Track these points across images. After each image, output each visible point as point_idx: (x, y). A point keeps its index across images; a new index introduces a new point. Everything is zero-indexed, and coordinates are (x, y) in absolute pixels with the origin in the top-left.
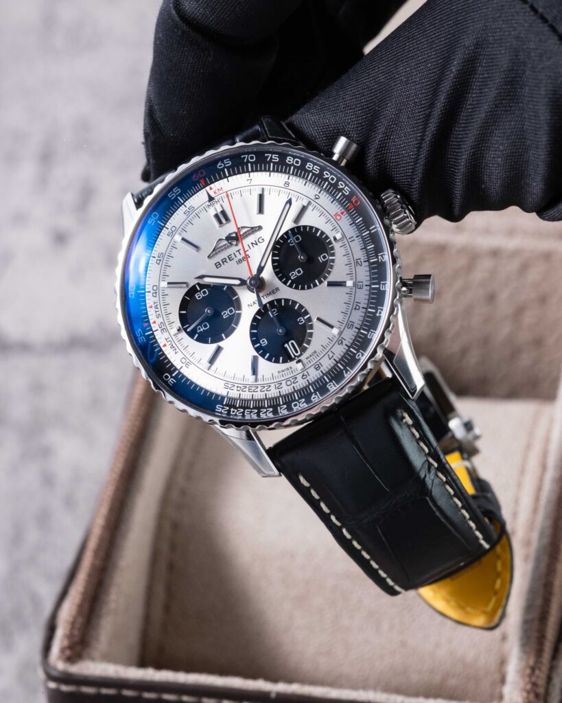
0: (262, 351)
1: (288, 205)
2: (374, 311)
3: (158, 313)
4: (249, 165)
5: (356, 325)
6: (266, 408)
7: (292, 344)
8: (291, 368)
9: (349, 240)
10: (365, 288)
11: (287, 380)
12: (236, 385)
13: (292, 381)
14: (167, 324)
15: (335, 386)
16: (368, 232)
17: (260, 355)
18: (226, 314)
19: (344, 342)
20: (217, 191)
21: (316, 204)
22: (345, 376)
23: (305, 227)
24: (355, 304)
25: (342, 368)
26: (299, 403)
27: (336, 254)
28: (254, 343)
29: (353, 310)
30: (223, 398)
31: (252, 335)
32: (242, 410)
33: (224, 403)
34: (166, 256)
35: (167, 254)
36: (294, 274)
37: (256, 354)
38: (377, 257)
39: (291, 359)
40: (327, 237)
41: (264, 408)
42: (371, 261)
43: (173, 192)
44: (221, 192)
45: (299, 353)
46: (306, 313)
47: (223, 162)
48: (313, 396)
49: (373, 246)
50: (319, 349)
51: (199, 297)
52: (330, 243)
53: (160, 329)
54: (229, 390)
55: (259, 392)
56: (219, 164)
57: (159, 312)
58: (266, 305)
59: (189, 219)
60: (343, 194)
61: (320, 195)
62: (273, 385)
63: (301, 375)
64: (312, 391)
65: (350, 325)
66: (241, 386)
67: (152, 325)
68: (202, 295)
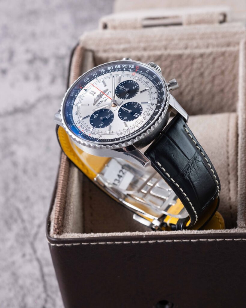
0: (126, 120)
1: (113, 78)
2: (160, 91)
4: (95, 76)
5: (156, 98)
7: (136, 114)
8: (139, 119)
9: (141, 78)
10: (153, 87)
11: (140, 123)
12: (122, 133)
13: (142, 122)
14: (88, 129)
16: (146, 73)
18: (108, 117)
19: (154, 104)
21: (124, 75)
23: (123, 82)
24: (152, 93)
25: (157, 110)
27: (139, 84)
28: (122, 119)
29: (153, 95)
30: (119, 138)
31: (120, 118)
35: (78, 111)
36: (126, 96)
37: (125, 122)
38: (153, 77)
39: (137, 118)
40: (133, 81)
42: (152, 80)
43: (72, 94)
44: (88, 87)
45: (139, 115)
46: (137, 103)
49: (150, 76)
50: (146, 110)
52: (135, 82)
53: (86, 131)
54: (120, 135)
55: (131, 131)
56: (85, 80)
57: (83, 127)
58: (121, 108)
59: (81, 99)
60: (132, 68)
61: (124, 72)
62: (135, 127)
63: (144, 119)
65: (154, 99)
66: (124, 132)
67: (82, 132)
68: (96, 116)
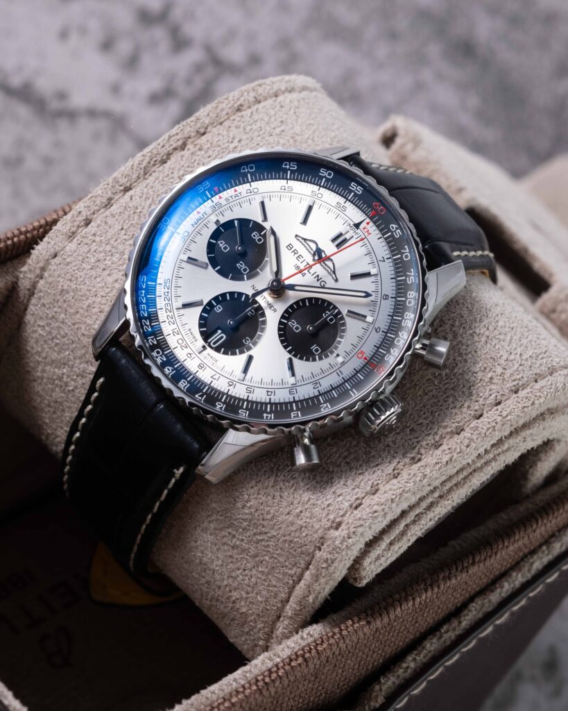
0: (209, 308)
1: (364, 295)
2: (268, 410)
3: (230, 198)
4: (399, 256)
5: (251, 395)
6: (150, 325)
7: (222, 337)
8: (196, 340)
9: (338, 371)
10: (291, 397)
11: (183, 339)
12: (169, 291)
13: (183, 345)
14: (221, 210)
15: (184, 387)
16: (349, 388)
17: (205, 308)
18: (241, 266)
19: (231, 388)
20: (366, 230)
21: (370, 330)
22: (197, 396)
23: (344, 324)
24: (273, 390)
25: (204, 391)
26: (161, 356)
27: (321, 361)
28: (216, 298)
29: (266, 390)
30: (155, 280)
31: (223, 295)
32: (144, 301)
33: (149, 283)
34: (290, 194)
35: (293, 195)
36: (294, 325)
37: (205, 303)
38: (325, 402)
39: (205, 340)
40: (336, 348)
41: (151, 322)
42: (320, 397)
43: (357, 187)
44: (366, 234)
45: (214, 346)
46: (255, 344)
47: (397, 229)
48: (170, 368)
49: (336, 396)
50: (220, 364)
51: (254, 236)
52: (332, 352)
53: (214, 204)
54: (164, 284)
55: (167, 314)
56: (394, 226)
57: (231, 200)
58: (257, 302)
59: (333, 208)
60: (385, 355)
61: (381, 332)
62: (175, 326)
63: (191, 352)
64: (176, 367)
65: (250, 390)
66: (170, 295)
67: (217, 196)
68: (256, 238)
